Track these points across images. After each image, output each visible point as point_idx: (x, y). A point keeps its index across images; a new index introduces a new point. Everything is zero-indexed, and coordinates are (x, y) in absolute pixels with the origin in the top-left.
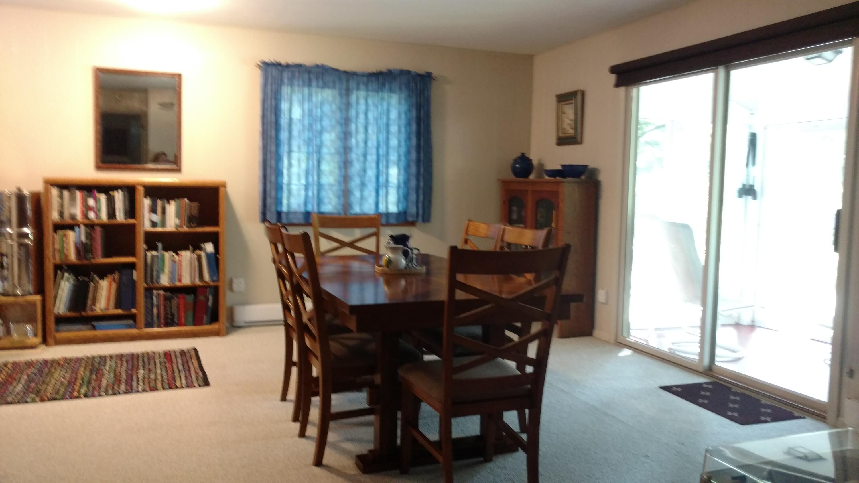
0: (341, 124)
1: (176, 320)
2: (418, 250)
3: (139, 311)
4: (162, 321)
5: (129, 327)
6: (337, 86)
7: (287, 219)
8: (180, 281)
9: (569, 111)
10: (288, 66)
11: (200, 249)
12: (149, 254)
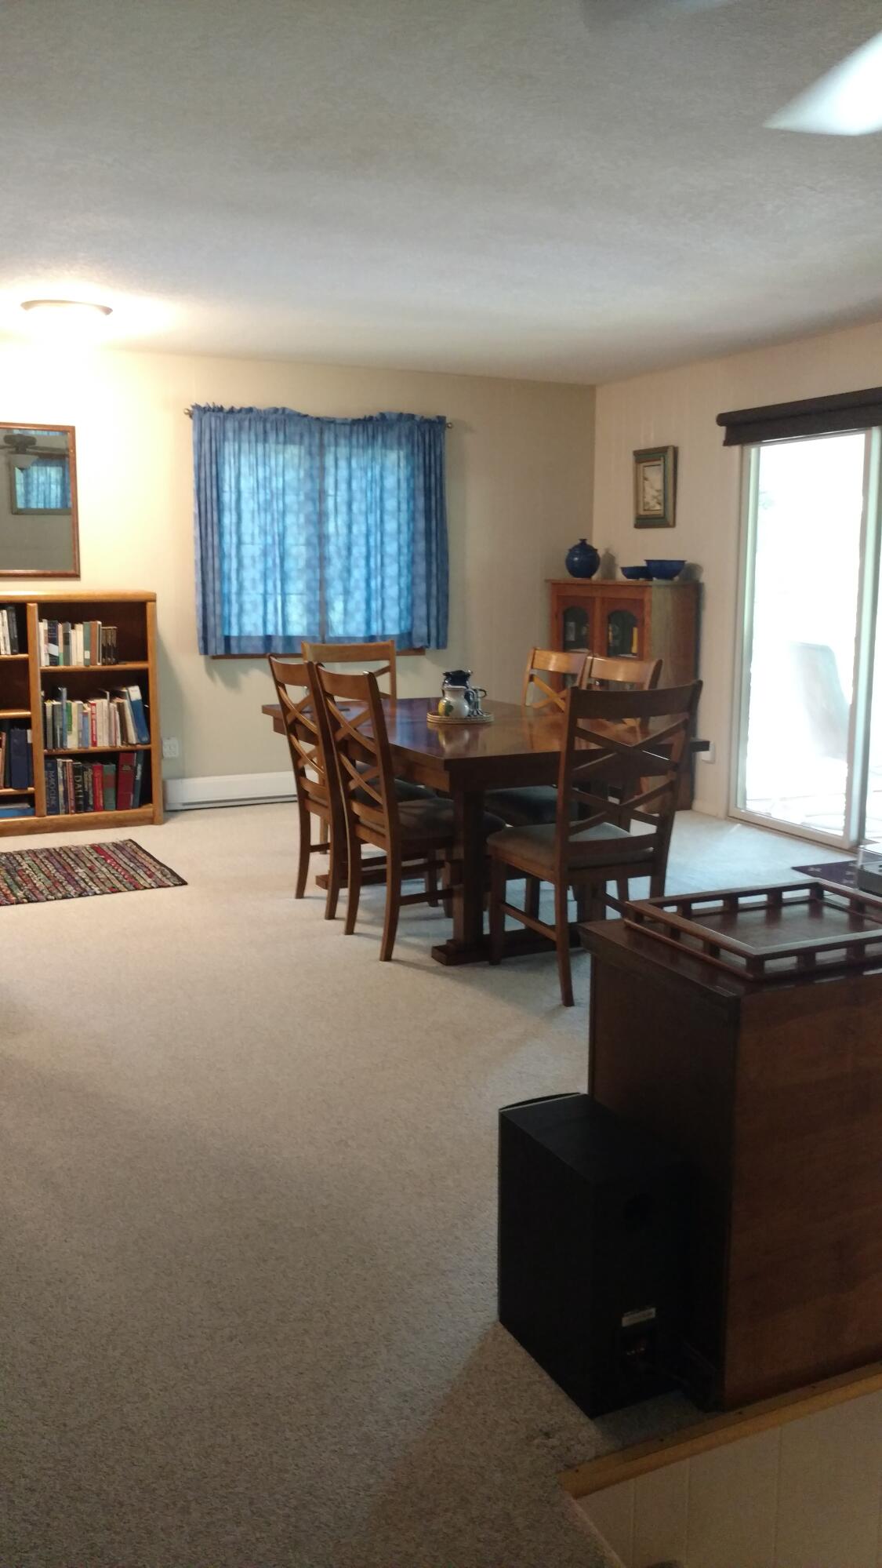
0: (313, 500)
1: (91, 803)
2: (485, 691)
3: (39, 788)
4: (72, 803)
5: (24, 813)
6: (306, 440)
7: (239, 647)
8: (94, 744)
9: (654, 477)
10: (232, 411)
11: (121, 695)
12: (49, 704)
